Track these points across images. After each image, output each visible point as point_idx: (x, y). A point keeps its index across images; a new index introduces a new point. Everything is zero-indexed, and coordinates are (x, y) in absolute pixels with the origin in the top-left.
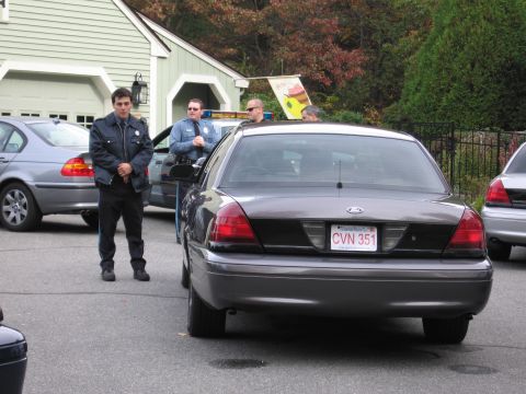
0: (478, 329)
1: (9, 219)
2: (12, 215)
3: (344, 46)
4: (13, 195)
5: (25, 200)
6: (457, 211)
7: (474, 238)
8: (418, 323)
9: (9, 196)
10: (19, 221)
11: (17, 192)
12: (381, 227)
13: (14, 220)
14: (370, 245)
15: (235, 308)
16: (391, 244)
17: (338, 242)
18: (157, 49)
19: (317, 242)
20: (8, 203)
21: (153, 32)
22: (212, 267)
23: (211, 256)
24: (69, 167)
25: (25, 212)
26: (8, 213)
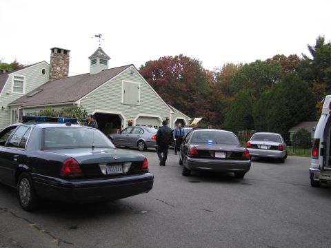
0: (247, 176)
1: (140, 149)
3: (211, 111)
6: (243, 149)
7: (247, 155)
8: (233, 174)
9: (140, 144)
10: (142, 149)
11: (142, 143)
12: (226, 152)
14: (224, 156)
15: (193, 170)
16: (228, 156)
17: (217, 155)
18: (172, 112)
19: (212, 155)
21: (172, 109)
22: (189, 160)
23: (189, 158)
25: (143, 147)
26: (140, 147)
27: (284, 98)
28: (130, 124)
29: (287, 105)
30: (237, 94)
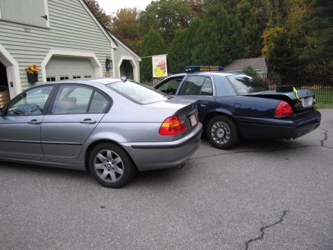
1: (103, 176)
2: (106, 172)
4: (105, 154)
5: (119, 160)
9: (100, 156)
10: (114, 179)
11: (109, 152)
13: (109, 176)
18: (113, 45)
20: (99, 161)
21: (113, 39)
24: (167, 125)
25: (121, 171)
26: (102, 171)
27: (215, 34)
28: (32, 77)
29: (219, 41)
30: (146, 36)
